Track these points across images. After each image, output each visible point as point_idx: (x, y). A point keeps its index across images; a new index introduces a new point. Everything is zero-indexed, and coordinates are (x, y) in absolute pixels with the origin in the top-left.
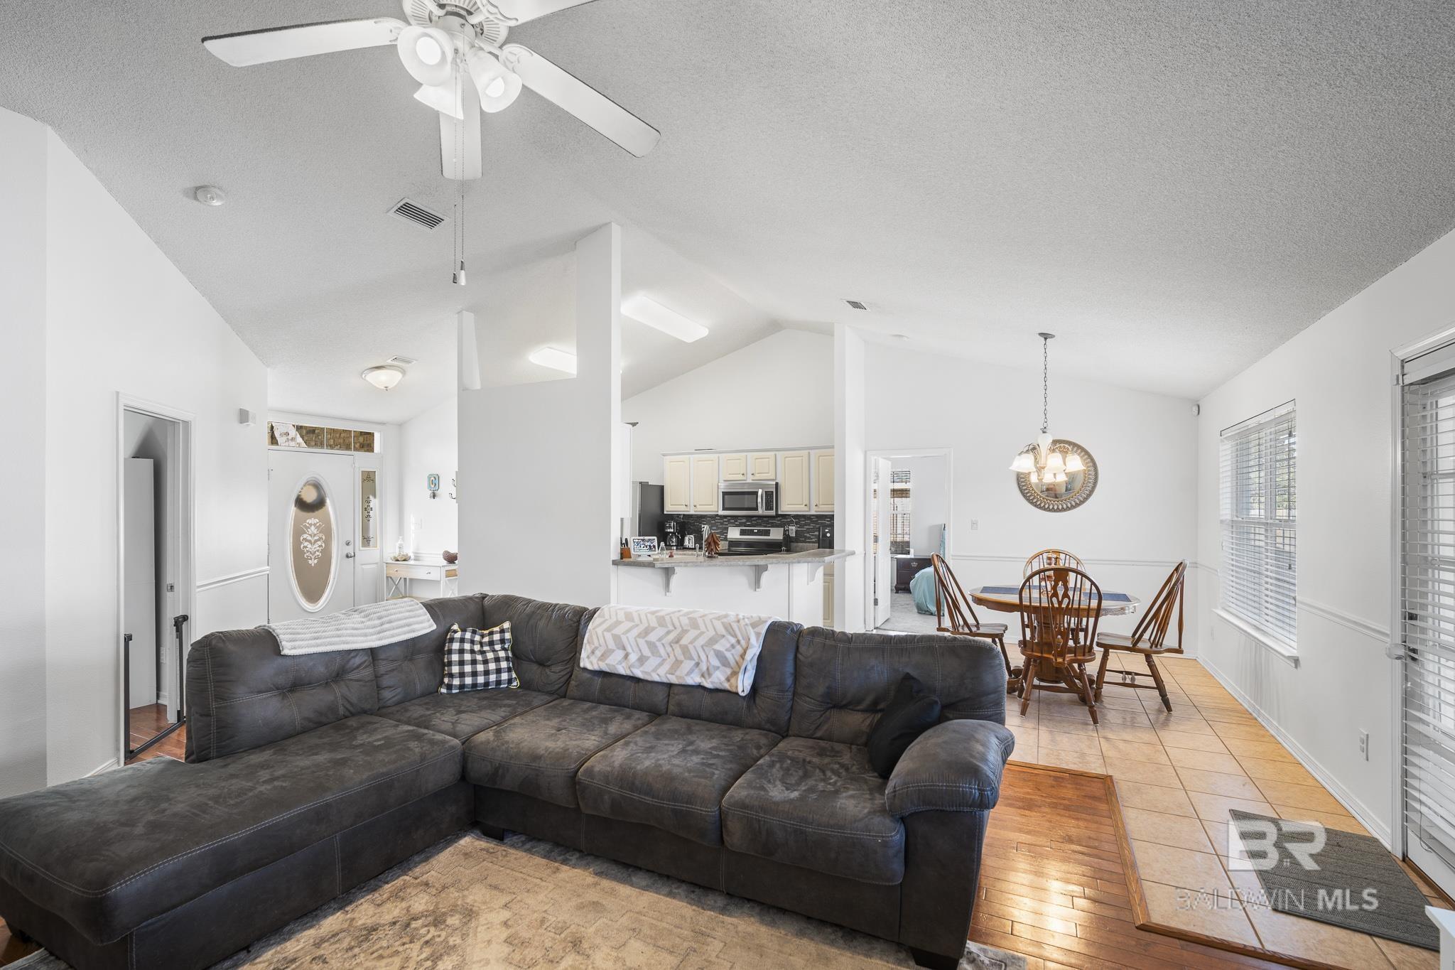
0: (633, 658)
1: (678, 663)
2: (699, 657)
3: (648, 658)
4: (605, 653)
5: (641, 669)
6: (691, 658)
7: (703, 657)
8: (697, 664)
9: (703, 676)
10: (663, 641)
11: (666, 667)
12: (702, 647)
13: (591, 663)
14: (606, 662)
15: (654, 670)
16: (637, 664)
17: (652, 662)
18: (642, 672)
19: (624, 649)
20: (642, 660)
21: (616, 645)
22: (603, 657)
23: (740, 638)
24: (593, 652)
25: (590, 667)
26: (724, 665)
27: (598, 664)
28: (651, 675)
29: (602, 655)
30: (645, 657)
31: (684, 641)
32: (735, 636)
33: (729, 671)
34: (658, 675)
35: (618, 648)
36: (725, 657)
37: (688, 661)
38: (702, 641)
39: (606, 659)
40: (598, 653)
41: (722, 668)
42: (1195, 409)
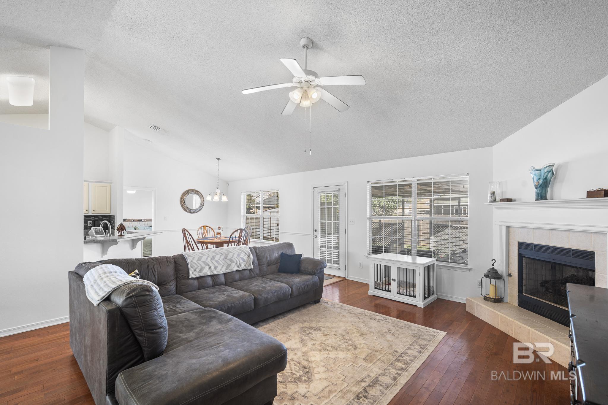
0: (213, 268)
1: (229, 265)
2: (236, 261)
3: (217, 266)
4: (201, 269)
5: (216, 271)
6: (234, 262)
7: (238, 261)
8: (236, 263)
9: (238, 267)
10: (221, 259)
11: (225, 268)
12: (237, 258)
13: (195, 275)
14: (203, 272)
15: (220, 270)
16: (214, 270)
17: (219, 268)
18: (217, 272)
19: (209, 265)
20: (216, 268)
21: (205, 265)
22: (201, 270)
23: (246, 252)
24: (195, 270)
25: (194, 277)
26: (244, 262)
27: (199, 274)
28: (220, 272)
29: (200, 270)
30: (216, 266)
31: (229, 257)
32: (244, 252)
33: (245, 263)
34: (222, 271)
35: (206, 266)
36: (244, 259)
37: (233, 263)
38: (235, 256)
39: (202, 271)
40: (198, 270)
41: (243, 263)
42: (227, 184)
